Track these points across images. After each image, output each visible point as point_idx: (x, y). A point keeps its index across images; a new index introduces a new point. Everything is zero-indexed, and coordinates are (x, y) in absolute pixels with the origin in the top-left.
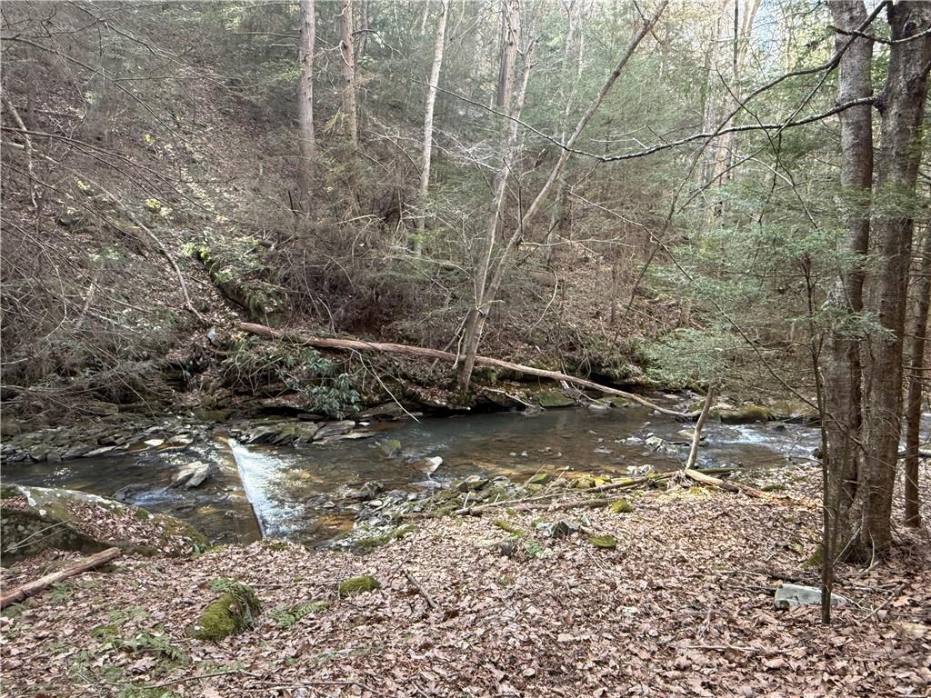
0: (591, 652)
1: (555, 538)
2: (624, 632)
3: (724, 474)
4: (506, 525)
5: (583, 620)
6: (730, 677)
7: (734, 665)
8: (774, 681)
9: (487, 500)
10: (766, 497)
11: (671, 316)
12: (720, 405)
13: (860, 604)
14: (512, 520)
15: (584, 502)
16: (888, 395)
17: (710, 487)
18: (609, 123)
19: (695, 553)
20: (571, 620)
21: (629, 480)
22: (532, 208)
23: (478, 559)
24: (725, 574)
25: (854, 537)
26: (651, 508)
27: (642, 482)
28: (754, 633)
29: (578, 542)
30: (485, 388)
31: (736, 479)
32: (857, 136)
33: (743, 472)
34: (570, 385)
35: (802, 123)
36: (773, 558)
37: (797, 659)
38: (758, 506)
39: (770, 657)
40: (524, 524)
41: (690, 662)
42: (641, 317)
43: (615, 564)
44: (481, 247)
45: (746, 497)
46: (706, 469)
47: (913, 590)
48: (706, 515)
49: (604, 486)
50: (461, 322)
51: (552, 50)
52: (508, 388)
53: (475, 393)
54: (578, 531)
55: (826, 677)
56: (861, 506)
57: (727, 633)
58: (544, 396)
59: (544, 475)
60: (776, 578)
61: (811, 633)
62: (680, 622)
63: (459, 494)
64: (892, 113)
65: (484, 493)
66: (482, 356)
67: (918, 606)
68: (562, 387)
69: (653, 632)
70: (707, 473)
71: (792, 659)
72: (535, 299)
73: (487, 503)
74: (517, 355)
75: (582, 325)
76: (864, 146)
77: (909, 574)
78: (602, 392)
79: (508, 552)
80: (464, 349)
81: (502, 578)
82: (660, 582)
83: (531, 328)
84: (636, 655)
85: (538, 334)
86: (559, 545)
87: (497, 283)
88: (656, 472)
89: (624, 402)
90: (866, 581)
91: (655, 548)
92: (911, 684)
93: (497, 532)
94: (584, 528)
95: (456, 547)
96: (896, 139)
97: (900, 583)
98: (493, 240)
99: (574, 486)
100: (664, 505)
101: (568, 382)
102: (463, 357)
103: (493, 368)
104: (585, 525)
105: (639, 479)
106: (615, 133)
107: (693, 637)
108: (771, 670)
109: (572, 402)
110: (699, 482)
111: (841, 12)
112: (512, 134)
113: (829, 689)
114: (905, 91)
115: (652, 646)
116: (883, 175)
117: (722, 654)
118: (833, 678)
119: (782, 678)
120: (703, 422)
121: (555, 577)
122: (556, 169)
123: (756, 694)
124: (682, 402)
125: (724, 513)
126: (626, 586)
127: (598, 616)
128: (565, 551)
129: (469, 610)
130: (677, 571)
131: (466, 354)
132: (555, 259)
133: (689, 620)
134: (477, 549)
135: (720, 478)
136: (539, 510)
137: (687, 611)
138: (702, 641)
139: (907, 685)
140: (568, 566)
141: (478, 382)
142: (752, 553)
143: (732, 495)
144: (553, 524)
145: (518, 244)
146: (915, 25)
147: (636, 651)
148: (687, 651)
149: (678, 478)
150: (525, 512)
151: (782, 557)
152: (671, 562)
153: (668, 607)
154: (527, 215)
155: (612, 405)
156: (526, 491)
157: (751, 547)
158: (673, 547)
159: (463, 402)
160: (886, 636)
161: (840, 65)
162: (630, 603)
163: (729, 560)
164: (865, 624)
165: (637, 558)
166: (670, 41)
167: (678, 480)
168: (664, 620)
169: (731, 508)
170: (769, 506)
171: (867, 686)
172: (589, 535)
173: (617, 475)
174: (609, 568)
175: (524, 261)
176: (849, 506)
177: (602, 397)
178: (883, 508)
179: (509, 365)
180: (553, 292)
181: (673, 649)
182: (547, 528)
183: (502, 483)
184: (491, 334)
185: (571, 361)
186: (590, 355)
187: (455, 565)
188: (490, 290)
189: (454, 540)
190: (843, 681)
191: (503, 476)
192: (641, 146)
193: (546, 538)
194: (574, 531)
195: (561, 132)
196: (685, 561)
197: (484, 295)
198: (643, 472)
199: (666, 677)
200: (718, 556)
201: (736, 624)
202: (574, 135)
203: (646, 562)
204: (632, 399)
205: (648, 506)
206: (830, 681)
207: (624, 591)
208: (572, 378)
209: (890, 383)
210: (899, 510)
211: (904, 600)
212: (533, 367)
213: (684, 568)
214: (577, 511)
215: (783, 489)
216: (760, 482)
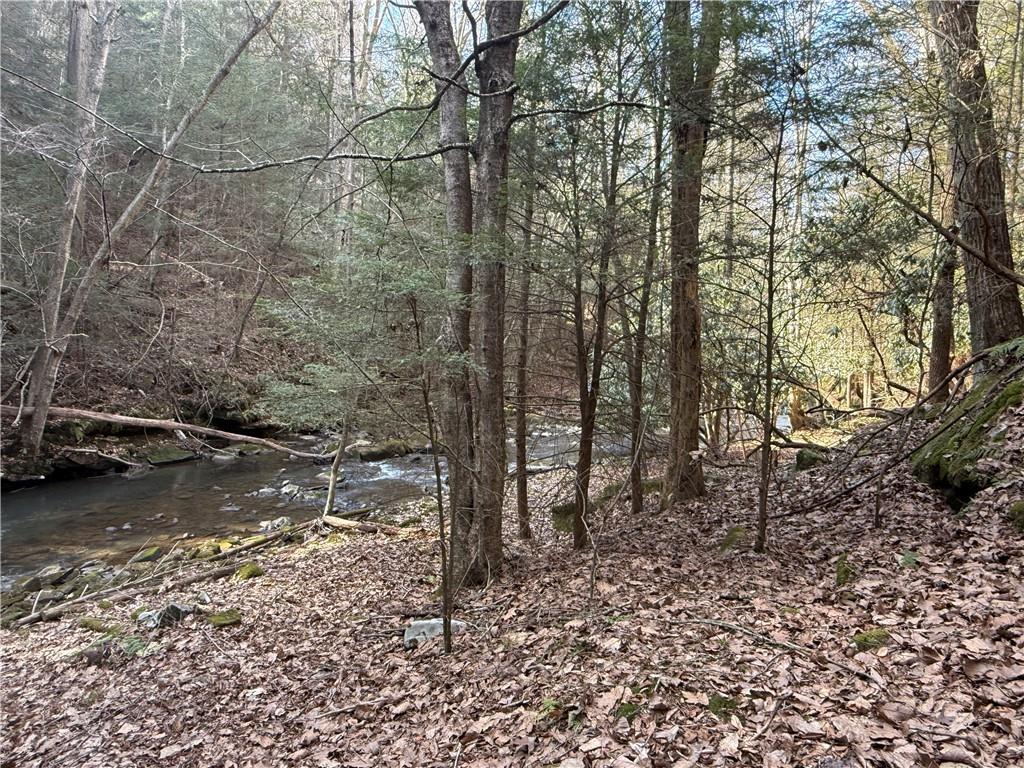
0: (203, 758)
1: (163, 627)
2: (246, 721)
3: (362, 516)
4: (95, 624)
5: (195, 721)
6: (358, 737)
7: (362, 722)
8: (400, 727)
9: (71, 595)
10: (404, 533)
11: (304, 350)
12: (359, 442)
13: (478, 626)
14: (106, 616)
15: (205, 574)
16: (493, 423)
17: (348, 531)
18: (222, 127)
19: (332, 607)
20: (179, 725)
21: (261, 538)
22: (123, 218)
23: (52, 679)
24: (361, 623)
25: (473, 562)
26: (285, 566)
27: (276, 538)
28: (384, 681)
29: (194, 626)
30: (67, 448)
31: (374, 519)
32: (458, 179)
33: (382, 509)
34: (187, 435)
35: (409, 159)
36: (409, 595)
37: (422, 697)
38: (395, 544)
39: (397, 703)
40: (124, 616)
41: (317, 734)
42: (271, 351)
43: (239, 641)
44: (50, 264)
45: (384, 536)
46: (346, 513)
47: (519, 600)
48: (344, 563)
49: (231, 550)
50: (25, 362)
51: (146, 26)
52: (102, 445)
53: (51, 456)
54: (193, 612)
55: (446, 707)
56: (478, 530)
57: (358, 689)
58: (153, 451)
59: (155, 549)
60: (407, 617)
61: (435, 666)
62: (311, 691)
63: (26, 596)
64: (484, 160)
65: (67, 587)
66: (62, 406)
67: (523, 614)
68: (177, 438)
69: (280, 711)
70: (345, 517)
71: (417, 699)
72: (135, 331)
73: (70, 599)
74: (113, 402)
75: (200, 362)
76: (464, 188)
77: (517, 586)
78: (228, 440)
79: (98, 659)
80: (31, 400)
81: (86, 697)
82: (291, 650)
83: (130, 368)
84: (258, 745)
85: (141, 374)
86: (169, 635)
87: (76, 312)
88: (293, 524)
89: (256, 449)
90: (484, 601)
91: (287, 612)
92: (511, 693)
93: (83, 635)
94: (201, 606)
95: (19, 670)
96: (488, 185)
97: (510, 596)
98: (67, 255)
99: (194, 557)
100: (300, 559)
101: (185, 432)
102: (29, 409)
103: (76, 421)
104: (203, 602)
105: (273, 535)
106: (230, 139)
107: (323, 704)
108: (398, 717)
109: (191, 454)
110: (338, 528)
111: (439, 57)
112: (88, 122)
113: (448, 719)
114: (492, 142)
115: (278, 729)
116: (479, 217)
117: (352, 713)
118: (451, 707)
119: (407, 721)
120: (339, 462)
121: (162, 678)
122: (154, 173)
123: (382, 747)
124: (320, 442)
125: (363, 557)
126: (251, 664)
127: (215, 711)
128: (176, 641)
129: (31, 754)
130: (311, 632)
131: (34, 405)
132: (161, 283)
133: (320, 685)
134: (51, 665)
135: (358, 520)
136: (145, 594)
137: (319, 675)
138: (331, 706)
139: (508, 695)
140: (179, 658)
141: (57, 441)
142: (389, 594)
143: (371, 536)
144: (160, 610)
145: (105, 262)
146: (497, 83)
147: (258, 740)
148: (317, 722)
149: (316, 527)
150: (123, 601)
151: (418, 592)
152: (304, 624)
153: (299, 677)
154: (116, 227)
155: (241, 453)
156: (128, 573)
157: (388, 588)
158: (308, 605)
159: (32, 469)
160: (495, 651)
161: (440, 108)
162: (255, 684)
163: (367, 607)
164: (480, 644)
165: (266, 628)
166: (290, 48)
167: (316, 529)
168: (292, 693)
169: (370, 550)
170: (406, 541)
171: (478, 706)
172: (207, 614)
173: (248, 534)
174: (232, 648)
175: (118, 284)
176: (468, 532)
177: (228, 445)
178: (495, 529)
179: (100, 416)
180: (159, 322)
181: (300, 725)
182: (151, 616)
183: (94, 568)
184: (73, 378)
185: (188, 406)
186: (211, 397)
187: (15, 695)
188: (66, 320)
189: (15, 661)
190: (459, 708)
191: (94, 561)
192: (246, 161)
193: (151, 630)
194: (187, 613)
195: (160, 128)
196: (320, 619)
197: (58, 327)
198: (278, 526)
199: (290, 760)
200: (355, 605)
201: (368, 677)
202: (175, 135)
203: (277, 630)
204: (264, 445)
205: (282, 564)
206: (449, 711)
207: (249, 672)
208: (189, 426)
209: (494, 413)
210: (516, 525)
211: (512, 612)
212: (136, 416)
213: (319, 627)
214: (196, 587)
215: (419, 521)
216: (399, 519)
